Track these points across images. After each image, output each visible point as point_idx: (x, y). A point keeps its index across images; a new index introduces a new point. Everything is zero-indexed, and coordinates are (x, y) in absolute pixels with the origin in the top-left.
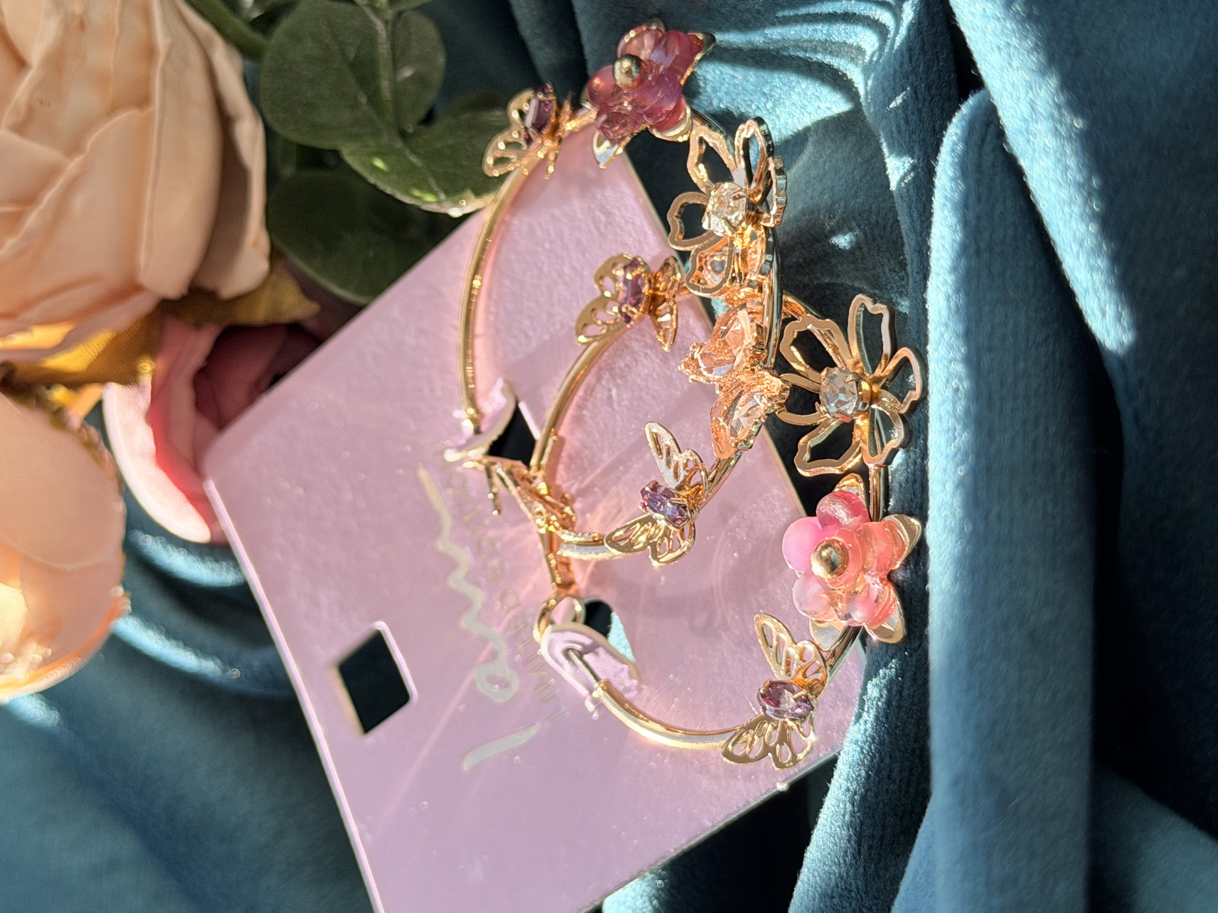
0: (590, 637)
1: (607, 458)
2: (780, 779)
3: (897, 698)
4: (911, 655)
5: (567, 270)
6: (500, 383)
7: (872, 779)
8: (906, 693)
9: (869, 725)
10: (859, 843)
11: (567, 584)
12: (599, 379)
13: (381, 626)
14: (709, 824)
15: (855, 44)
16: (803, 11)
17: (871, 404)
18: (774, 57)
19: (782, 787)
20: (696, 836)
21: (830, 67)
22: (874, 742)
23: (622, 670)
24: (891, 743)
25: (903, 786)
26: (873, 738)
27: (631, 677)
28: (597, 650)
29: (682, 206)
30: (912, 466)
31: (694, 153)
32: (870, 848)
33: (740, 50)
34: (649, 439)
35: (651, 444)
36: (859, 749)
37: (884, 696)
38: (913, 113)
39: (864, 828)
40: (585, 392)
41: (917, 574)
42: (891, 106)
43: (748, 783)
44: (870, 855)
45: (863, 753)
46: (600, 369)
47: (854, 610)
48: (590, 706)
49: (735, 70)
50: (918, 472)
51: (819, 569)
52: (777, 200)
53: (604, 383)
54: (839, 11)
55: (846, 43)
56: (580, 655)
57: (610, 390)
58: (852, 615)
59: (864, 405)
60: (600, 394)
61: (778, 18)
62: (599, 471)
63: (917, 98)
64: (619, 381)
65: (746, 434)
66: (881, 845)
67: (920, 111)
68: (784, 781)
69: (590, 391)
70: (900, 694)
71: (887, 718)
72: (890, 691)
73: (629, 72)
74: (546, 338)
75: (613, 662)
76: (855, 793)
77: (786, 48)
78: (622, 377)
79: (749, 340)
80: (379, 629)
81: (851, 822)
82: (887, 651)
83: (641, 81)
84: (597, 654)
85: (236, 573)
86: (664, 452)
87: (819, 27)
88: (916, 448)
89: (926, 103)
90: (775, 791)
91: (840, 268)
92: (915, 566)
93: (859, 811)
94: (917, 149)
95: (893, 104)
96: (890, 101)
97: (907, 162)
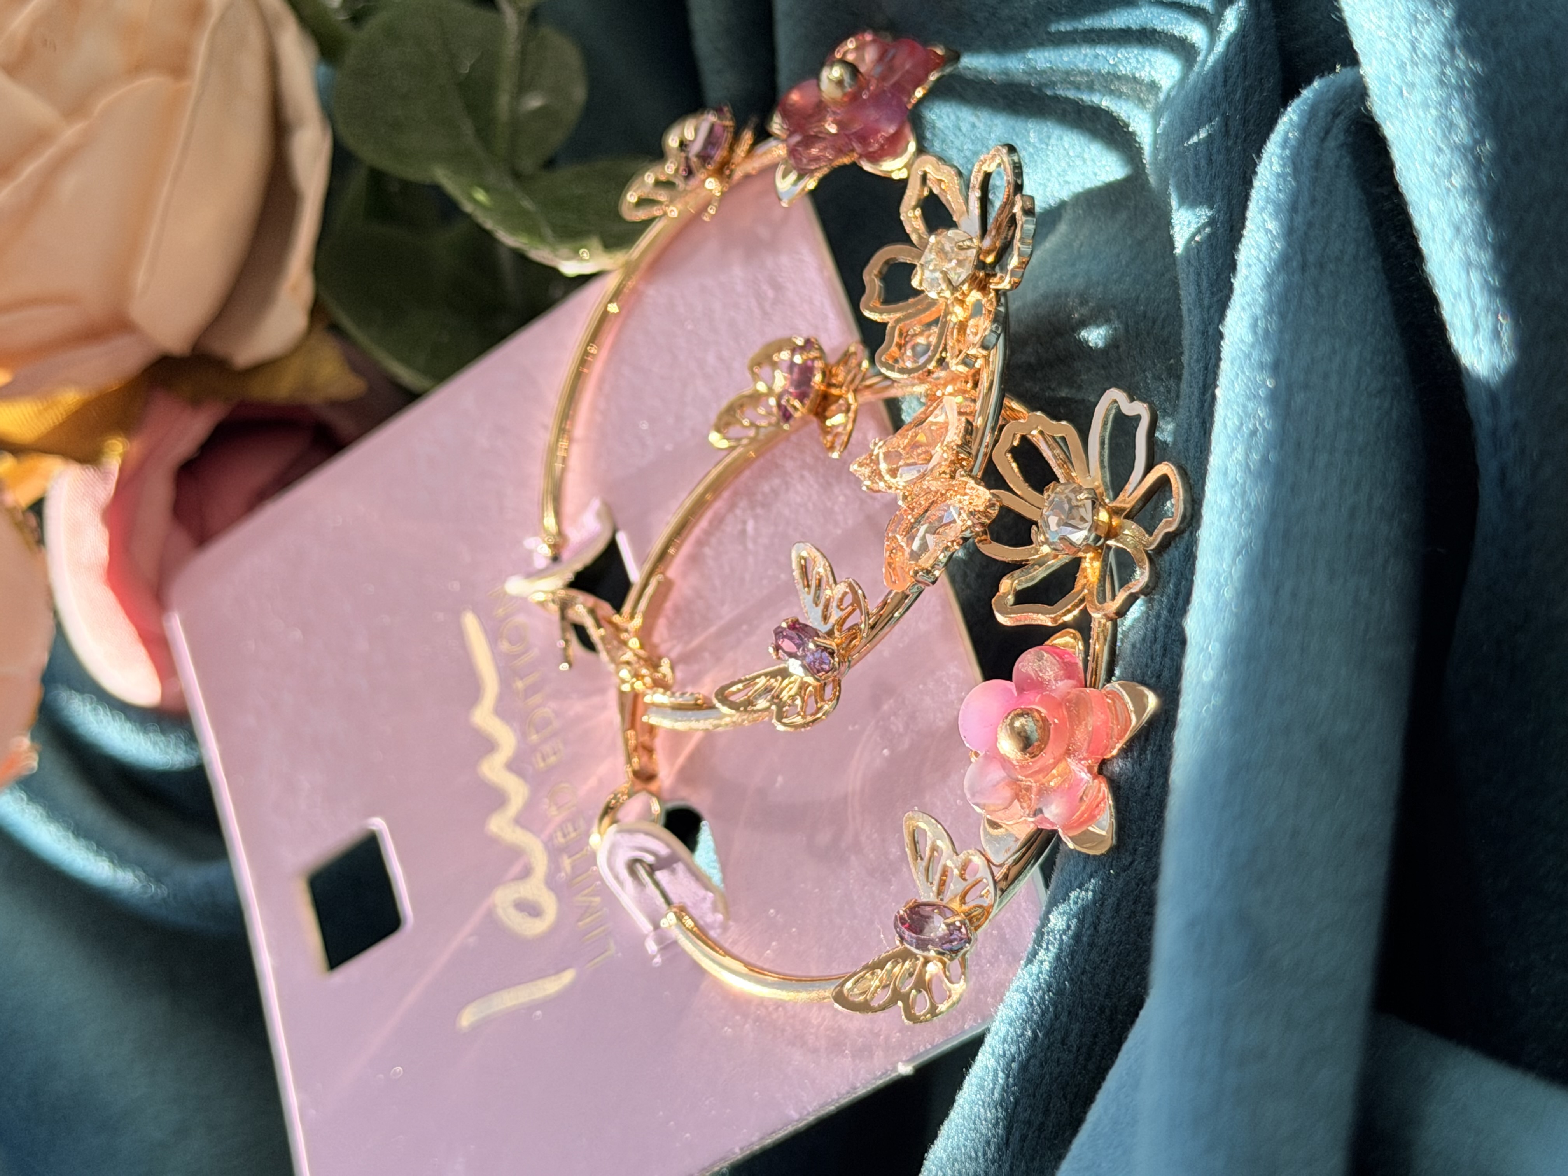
0: (668, 845)
1: (727, 613)
2: (904, 1058)
3: (1089, 932)
4: (1117, 875)
5: (711, 359)
6: (596, 504)
7: (1039, 1041)
8: (1103, 927)
9: (1046, 966)
10: (1009, 1129)
11: (645, 777)
12: (732, 506)
13: (378, 824)
14: (796, 1116)
15: (1147, 80)
16: (1088, 23)
17: (1106, 539)
18: (1034, 96)
19: (905, 1069)
20: (774, 1132)
21: (1108, 113)
22: (1049, 991)
23: (704, 899)
24: (1073, 994)
25: (1081, 1058)
26: (1049, 986)
27: (715, 909)
28: (675, 866)
29: (887, 262)
30: (1154, 621)
31: (912, 196)
32: (1023, 1138)
33: (990, 83)
34: (794, 565)
35: (796, 573)
36: (1026, 999)
37: (1073, 928)
38: (1219, 152)
39: (1019, 1109)
40: (711, 523)
41: (1140, 765)
42: (1191, 142)
43: (857, 1061)
44: (1022, 1148)
45: (1032, 1004)
46: (736, 494)
47: (1047, 805)
48: (652, 946)
49: (978, 117)
50: (1161, 629)
51: (1008, 746)
52: (1019, 248)
53: (738, 512)
54: (1134, 27)
55: (1135, 78)
56: (652, 870)
57: (744, 523)
58: (1044, 810)
59: (1098, 538)
60: (730, 527)
61: (1049, 33)
62: (713, 629)
63: (1227, 132)
64: (759, 511)
65: (931, 562)
66: (1039, 1137)
67: (1228, 150)
68: (909, 1061)
69: (718, 522)
70: (1095, 928)
71: (1072, 959)
72: (1081, 922)
73: (840, 83)
74: (669, 447)
75: (693, 885)
76: (1013, 1060)
77: (1054, 84)
78: (763, 505)
79: (954, 436)
80: (374, 828)
81: (1002, 1099)
82: (1084, 867)
83: (854, 98)
84: (673, 871)
85: (187, 752)
86: (813, 583)
87: (1101, 51)
88: (1162, 596)
89: (1239, 141)
90: (894, 1075)
91: (1084, 377)
92: (1140, 754)
93: (1015, 1085)
94: (1218, 198)
95: (1195, 139)
96: (1190, 135)
97: (1204, 214)
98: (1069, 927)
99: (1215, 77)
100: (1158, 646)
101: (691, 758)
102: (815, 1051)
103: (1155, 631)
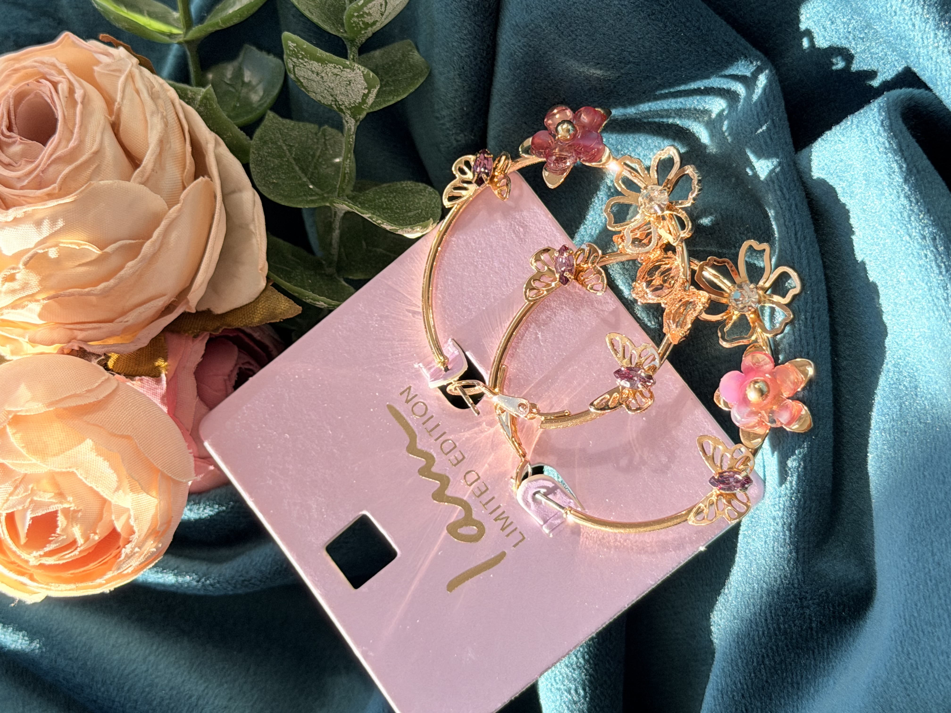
7: (800, 514)
12: (528, 329)
13: (365, 512)
15: (702, 109)
16: (676, 89)
17: (760, 304)
18: (636, 124)
19: (702, 549)
22: (798, 492)
24: (809, 491)
26: (798, 490)
35: (610, 347)
36: (788, 499)
37: (802, 465)
43: (678, 552)
45: (792, 500)
48: (546, 530)
51: (753, 396)
52: (697, 188)
53: (531, 330)
54: (702, 88)
55: (695, 109)
57: (537, 334)
60: (529, 338)
61: (655, 95)
63: (775, 126)
64: (542, 327)
67: (777, 133)
68: (703, 545)
70: (811, 463)
74: (484, 308)
77: (648, 117)
78: (544, 325)
80: (363, 514)
82: (799, 438)
86: (621, 350)
87: (680, 99)
90: (697, 552)
94: (780, 153)
95: (760, 131)
96: (757, 129)
97: (775, 161)
98: (800, 464)
99: (761, 103)
100: (804, 342)
101: (538, 444)
102: (653, 553)
103: (800, 336)
